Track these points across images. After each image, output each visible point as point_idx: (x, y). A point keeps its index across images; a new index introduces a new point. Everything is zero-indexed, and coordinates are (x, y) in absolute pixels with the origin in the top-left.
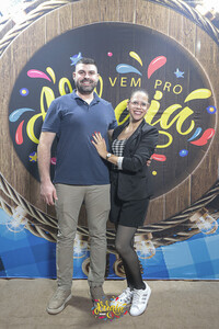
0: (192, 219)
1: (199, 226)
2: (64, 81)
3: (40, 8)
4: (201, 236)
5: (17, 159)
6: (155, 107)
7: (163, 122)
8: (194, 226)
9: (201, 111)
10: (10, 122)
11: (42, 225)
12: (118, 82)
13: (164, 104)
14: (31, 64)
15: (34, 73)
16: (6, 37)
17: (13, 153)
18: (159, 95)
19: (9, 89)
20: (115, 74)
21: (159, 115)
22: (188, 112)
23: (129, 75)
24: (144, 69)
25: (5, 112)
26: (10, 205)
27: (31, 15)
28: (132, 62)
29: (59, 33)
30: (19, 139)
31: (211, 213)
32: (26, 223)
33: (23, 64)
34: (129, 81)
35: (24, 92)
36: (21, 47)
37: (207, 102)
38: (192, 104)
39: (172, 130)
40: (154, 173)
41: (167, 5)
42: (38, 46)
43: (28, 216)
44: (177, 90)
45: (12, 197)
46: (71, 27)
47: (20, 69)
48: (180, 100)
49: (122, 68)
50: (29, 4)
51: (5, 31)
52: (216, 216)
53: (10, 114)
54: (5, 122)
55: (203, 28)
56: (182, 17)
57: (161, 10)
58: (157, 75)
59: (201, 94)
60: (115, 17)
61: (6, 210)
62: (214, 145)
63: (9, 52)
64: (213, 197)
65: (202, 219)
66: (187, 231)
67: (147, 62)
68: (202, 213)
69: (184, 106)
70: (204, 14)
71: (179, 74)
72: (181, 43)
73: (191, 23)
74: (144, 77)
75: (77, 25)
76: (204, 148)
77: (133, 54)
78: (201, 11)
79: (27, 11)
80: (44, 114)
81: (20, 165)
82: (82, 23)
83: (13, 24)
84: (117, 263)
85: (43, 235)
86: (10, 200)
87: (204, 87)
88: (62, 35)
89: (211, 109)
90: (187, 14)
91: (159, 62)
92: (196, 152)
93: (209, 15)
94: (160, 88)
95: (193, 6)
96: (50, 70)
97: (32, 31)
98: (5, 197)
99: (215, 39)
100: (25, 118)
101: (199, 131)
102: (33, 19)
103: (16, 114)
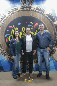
2: (16, 28)
3: (11, 13)
5: (6, 45)
11: (12, 60)
15: (10, 27)
17: (5, 44)
18: (37, 31)
19: (5, 30)
24: (33, 26)
25: (4, 35)
26: (5, 55)
28: (31, 24)
29: (15, 18)
33: (8, 25)
35: (8, 31)
36: (7, 21)
41: (38, 12)
42: (11, 21)
43: (9, 58)
46: (18, 17)
49: (29, 25)
50: (9, 12)
51: (4, 18)
52: (50, 57)
54: (4, 37)
55: (46, 17)
56: (41, 15)
57: (37, 13)
58: (36, 27)
63: (5, 22)
67: (34, 24)
70: (46, 14)
72: (41, 20)
73: (43, 16)
77: (31, 23)
79: (9, 14)
80: (12, 35)
82: (20, 16)
83: (6, 16)
84: (28, 68)
85: (12, 62)
87: (46, 29)
88: (16, 19)
91: (37, 24)
93: (47, 15)
95: (44, 13)
97: (10, 18)
98: (4, 53)
99: (48, 19)
100: (8, 36)
102: (10, 15)
103: (6, 36)
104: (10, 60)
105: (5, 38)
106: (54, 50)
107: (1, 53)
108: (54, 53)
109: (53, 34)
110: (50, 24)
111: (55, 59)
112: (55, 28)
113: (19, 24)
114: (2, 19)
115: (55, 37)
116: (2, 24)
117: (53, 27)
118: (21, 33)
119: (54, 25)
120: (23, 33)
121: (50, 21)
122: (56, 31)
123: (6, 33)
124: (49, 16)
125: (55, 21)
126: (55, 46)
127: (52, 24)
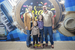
4: (54, 34)
17: (21, 20)
19: (20, 9)
20: (38, 6)
23: (41, 6)
25: (19, 13)
26: (21, 29)
28: (41, 4)
33: (22, 5)
34: (41, 7)
35: (23, 9)
36: (22, 1)
42: (25, 1)
43: (24, 31)
44: (49, 8)
45: (21, 27)
52: (56, 30)
53: (20, 13)
54: (20, 15)
61: (20, 30)
63: (20, 3)
65: (54, 31)
71: (49, 6)
77: (41, 2)
81: (22, 22)
85: (26, 34)
86: (20, 28)
89: (55, 12)
96: (27, 5)
98: (20, 27)
104: (25, 33)
106: (60, 24)
107: (18, 27)
108: (60, 27)
109: (59, 12)
110: (57, 3)
111: (60, 32)
112: (61, 6)
113: (32, 4)
114: (17, 0)
115: (61, 14)
116: (18, 4)
117: (59, 6)
119: (60, 4)
120: (35, 11)
121: (56, 1)
122: (61, 9)
123: (21, 11)
125: (61, 1)
126: (60, 22)
127: (58, 3)
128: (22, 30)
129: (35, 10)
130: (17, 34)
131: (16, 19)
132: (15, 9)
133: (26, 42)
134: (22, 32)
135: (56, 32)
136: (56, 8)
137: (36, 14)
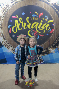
0: (50, 50)
1: (51, 51)
2: (20, 18)
3: (15, 2)
4: (52, 53)
6: (41, 24)
7: (43, 27)
8: (50, 51)
9: (51, 25)
10: (8, 28)
12: (33, 18)
13: (43, 23)
14: (13, 15)
16: (7, 9)
17: (9, 35)
18: (42, 21)
19: (8, 20)
20: (32, 17)
21: (42, 26)
22: (48, 25)
23: (35, 17)
24: (38, 16)
26: (8, 47)
27: (13, 4)
28: (36, 14)
29: (19, 8)
30: (10, 32)
31: (54, 48)
32: (12, 51)
33: (11, 15)
35: (11, 21)
36: (10, 11)
37: (52, 23)
38: (49, 23)
39: (45, 29)
40: (41, 39)
41: (43, 1)
42: (14, 11)
43: (12, 50)
44: (46, 20)
45: (9, 45)
46: (22, 6)
47: (10, 16)
48: (46, 22)
49: (33, 15)
50: (12, 1)
51: (7, 7)
52: (55, 49)
53: (8, 26)
55: (51, 6)
56: (47, 4)
57: (42, 3)
59: (51, 21)
60: (32, 4)
61: (7, 48)
62: (54, 33)
63: (8, 12)
64: (54, 44)
65: (52, 49)
66: (49, 52)
67: (39, 14)
68: (52, 48)
69: (47, 24)
72: (46, 10)
73: (49, 5)
74: (38, 17)
75: (23, 6)
76: (52, 33)
77: (36, 12)
78: (51, 3)
79: (12, 3)
81: (10, 38)
82: (24, 5)
83: (9, 6)
86: (8, 46)
89: (53, 25)
90: (48, 3)
91: (42, 14)
92: (50, 34)
93: (52, 4)
94: (42, 20)
95: (49, 1)
96: (17, 16)
97: (13, 7)
99: (54, 9)
101: (51, 29)
102: (13, 5)
103: (9, 26)
104: (14, 52)
105: (9, 29)
107: (4, 45)
110: (56, 14)
113: (23, 14)
114: (4, 9)
116: (5, 13)
118: (25, 24)
121: (55, 11)
124: (55, 5)
127: (58, 14)
128: (11, 48)
129: (28, 22)
130: (3, 54)
131: (2, 34)
132: (1, 20)
133: (15, 65)
134: (9, 51)
135: (55, 51)
136: (55, 20)
137: (29, 28)
